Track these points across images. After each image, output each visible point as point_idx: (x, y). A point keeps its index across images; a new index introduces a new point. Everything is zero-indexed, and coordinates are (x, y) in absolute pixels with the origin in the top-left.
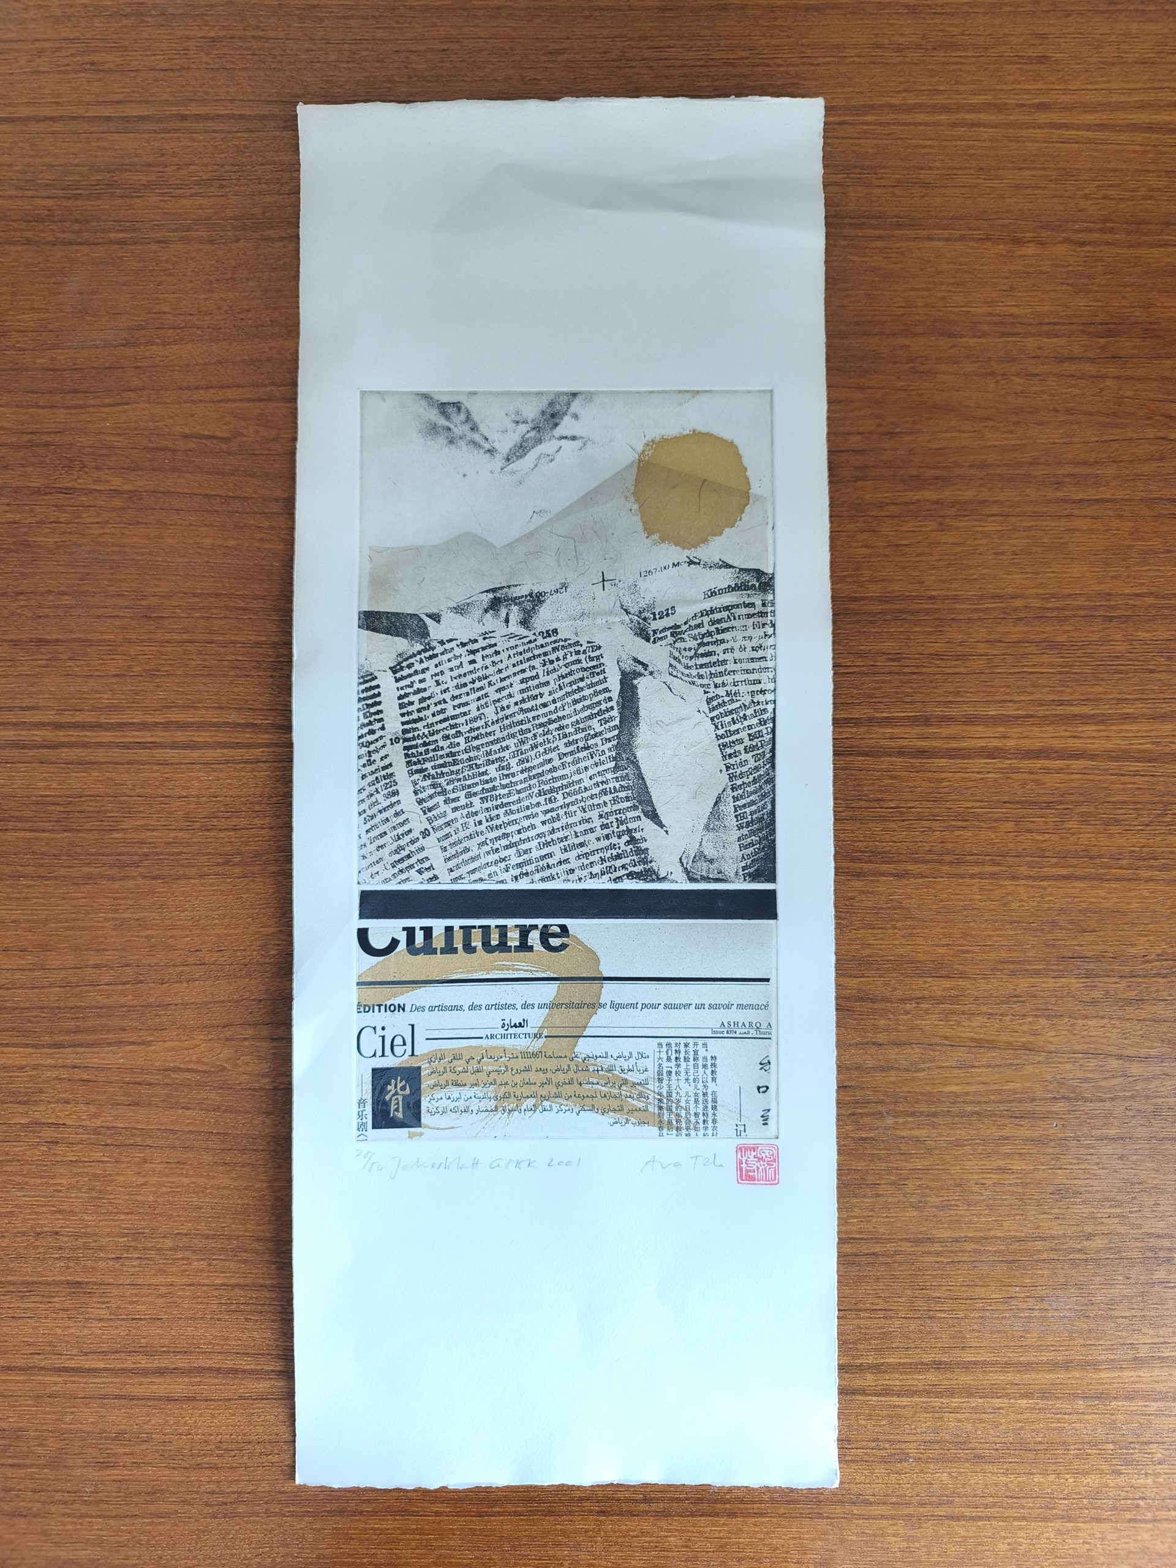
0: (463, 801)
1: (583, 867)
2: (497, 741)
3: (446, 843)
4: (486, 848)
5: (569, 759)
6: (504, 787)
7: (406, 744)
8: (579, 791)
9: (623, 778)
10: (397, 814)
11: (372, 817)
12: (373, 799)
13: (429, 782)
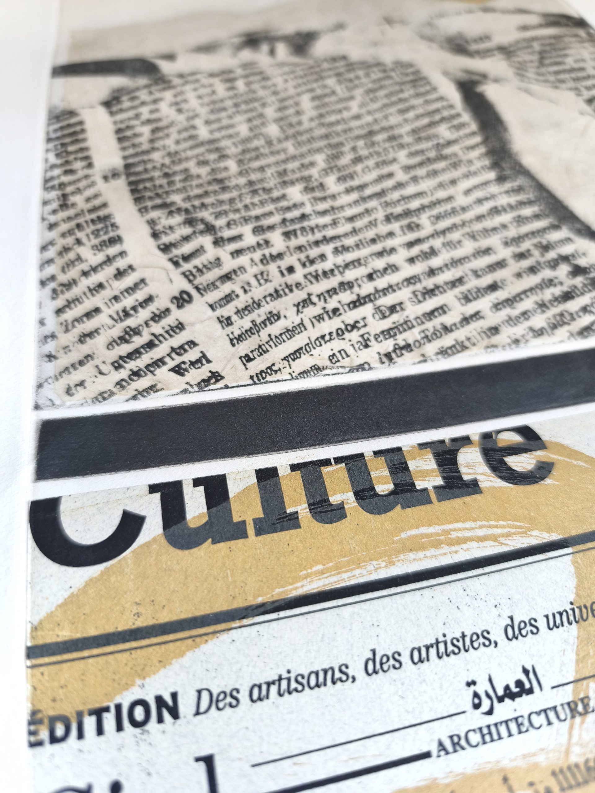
0: (250, 239)
1: (511, 321)
2: (294, 158)
3: (228, 310)
4: (310, 312)
5: (421, 172)
6: (324, 213)
7: (133, 179)
8: (454, 212)
9: (519, 190)
10: (120, 274)
11: (68, 285)
12: (71, 255)
13: (177, 219)
